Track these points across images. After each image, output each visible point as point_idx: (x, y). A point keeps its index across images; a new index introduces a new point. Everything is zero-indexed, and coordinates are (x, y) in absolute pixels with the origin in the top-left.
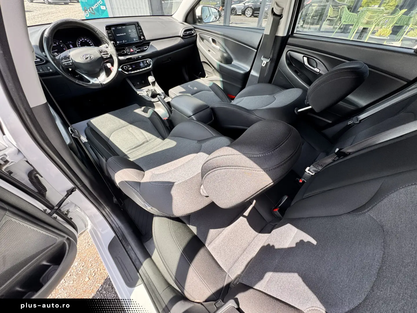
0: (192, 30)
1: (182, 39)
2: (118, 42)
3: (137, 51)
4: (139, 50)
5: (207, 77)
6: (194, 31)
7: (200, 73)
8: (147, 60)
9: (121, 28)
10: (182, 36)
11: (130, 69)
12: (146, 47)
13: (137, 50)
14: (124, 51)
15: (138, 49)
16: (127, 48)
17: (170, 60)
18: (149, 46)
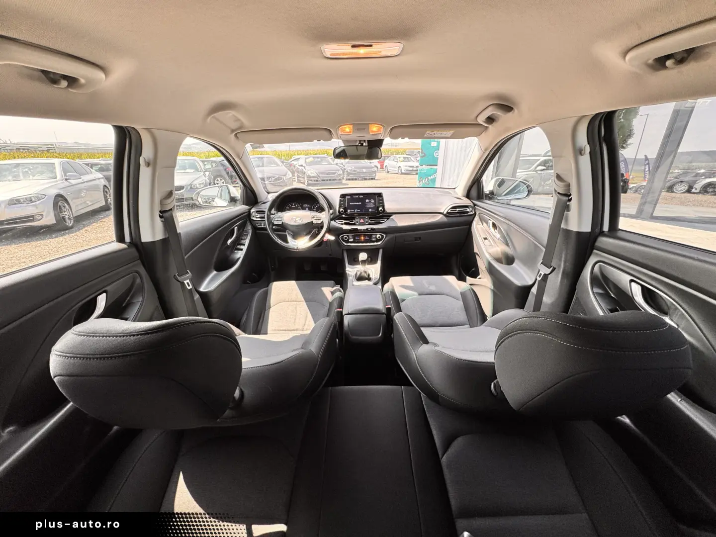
0: (468, 208)
1: (444, 217)
2: (349, 211)
4: (373, 222)
5: (480, 278)
6: (471, 209)
7: (474, 269)
8: (376, 235)
9: (359, 197)
10: (445, 213)
11: (352, 240)
12: (384, 220)
14: (353, 221)
15: (370, 221)
16: (357, 218)
17: (420, 241)
18: (388, 219)
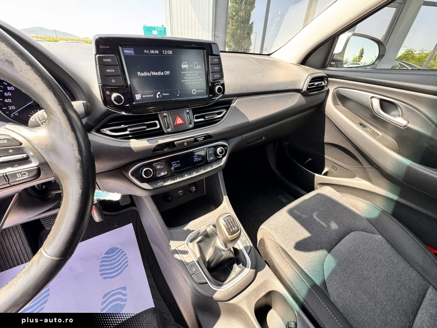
0: (322, 80)
1: (302, 97)
3: (195, 123)
4: (202, 119)
6: (326, 82)
7: (310, 159)
8: (215, 147)
9: (157, 52)
11: (162, 174)
12: (222, 112)
13: (196, 120)
14: (156, 123)
15: (197, 118)
16: (165, 114)
17: (264, 139)
18: (227, 108)
